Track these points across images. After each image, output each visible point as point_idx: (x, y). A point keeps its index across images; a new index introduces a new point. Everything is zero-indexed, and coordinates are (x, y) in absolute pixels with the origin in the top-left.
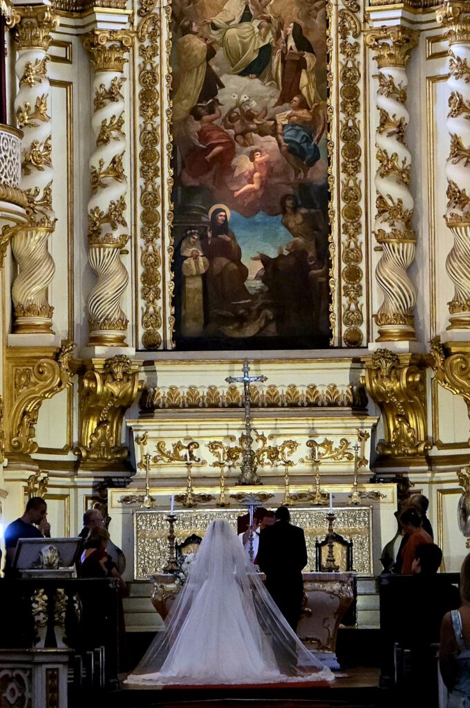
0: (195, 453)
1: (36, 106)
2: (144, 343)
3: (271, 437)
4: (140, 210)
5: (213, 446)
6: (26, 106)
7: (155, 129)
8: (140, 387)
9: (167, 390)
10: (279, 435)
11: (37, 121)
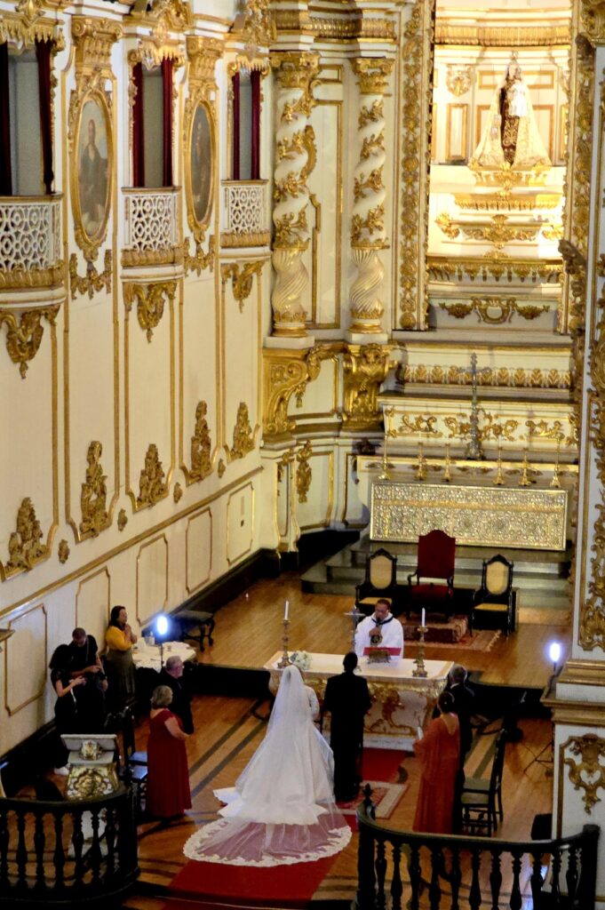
0: (433, 425)
1: (293, 141)
2: (402, 324)
3: (497, 417)
4: (401, 209)
5: (448, 421)
6: (284, 141)
7: (415, 139)
8: (391, 366)
9: (416, 368)
10: (503, 415)
11: (294, 154)
